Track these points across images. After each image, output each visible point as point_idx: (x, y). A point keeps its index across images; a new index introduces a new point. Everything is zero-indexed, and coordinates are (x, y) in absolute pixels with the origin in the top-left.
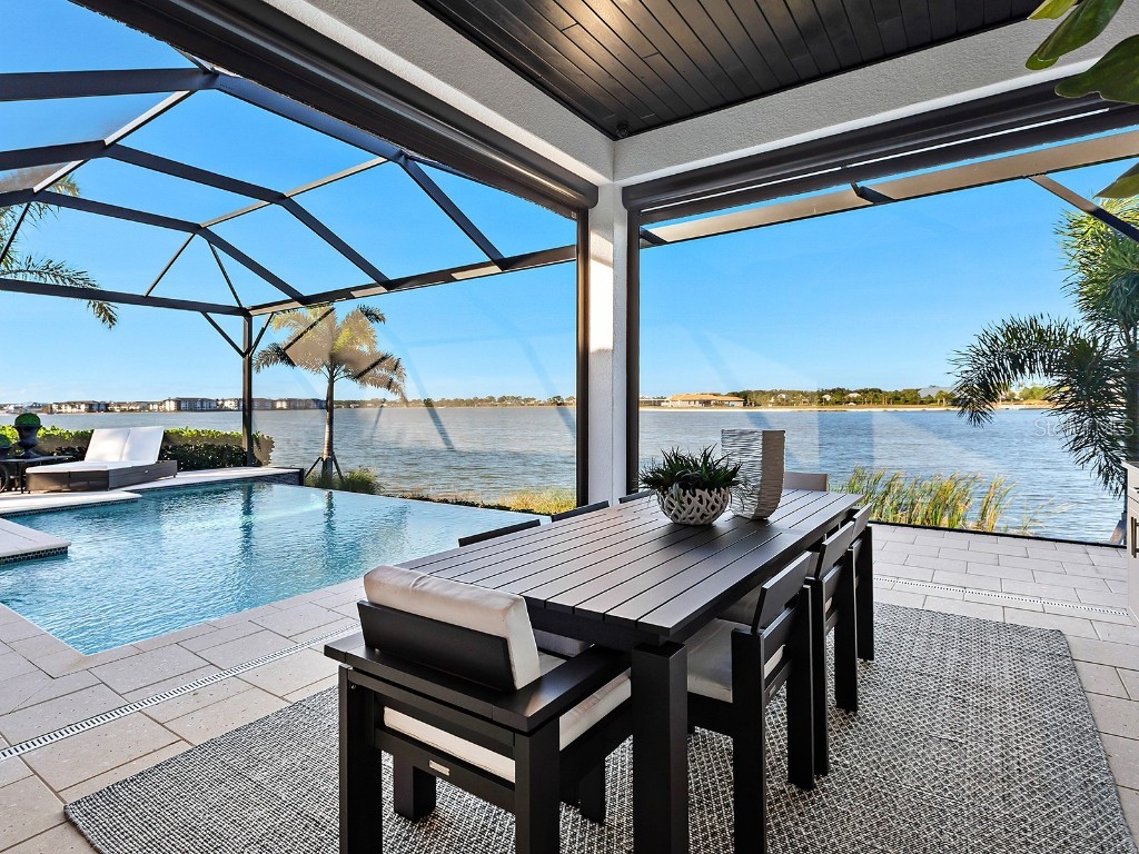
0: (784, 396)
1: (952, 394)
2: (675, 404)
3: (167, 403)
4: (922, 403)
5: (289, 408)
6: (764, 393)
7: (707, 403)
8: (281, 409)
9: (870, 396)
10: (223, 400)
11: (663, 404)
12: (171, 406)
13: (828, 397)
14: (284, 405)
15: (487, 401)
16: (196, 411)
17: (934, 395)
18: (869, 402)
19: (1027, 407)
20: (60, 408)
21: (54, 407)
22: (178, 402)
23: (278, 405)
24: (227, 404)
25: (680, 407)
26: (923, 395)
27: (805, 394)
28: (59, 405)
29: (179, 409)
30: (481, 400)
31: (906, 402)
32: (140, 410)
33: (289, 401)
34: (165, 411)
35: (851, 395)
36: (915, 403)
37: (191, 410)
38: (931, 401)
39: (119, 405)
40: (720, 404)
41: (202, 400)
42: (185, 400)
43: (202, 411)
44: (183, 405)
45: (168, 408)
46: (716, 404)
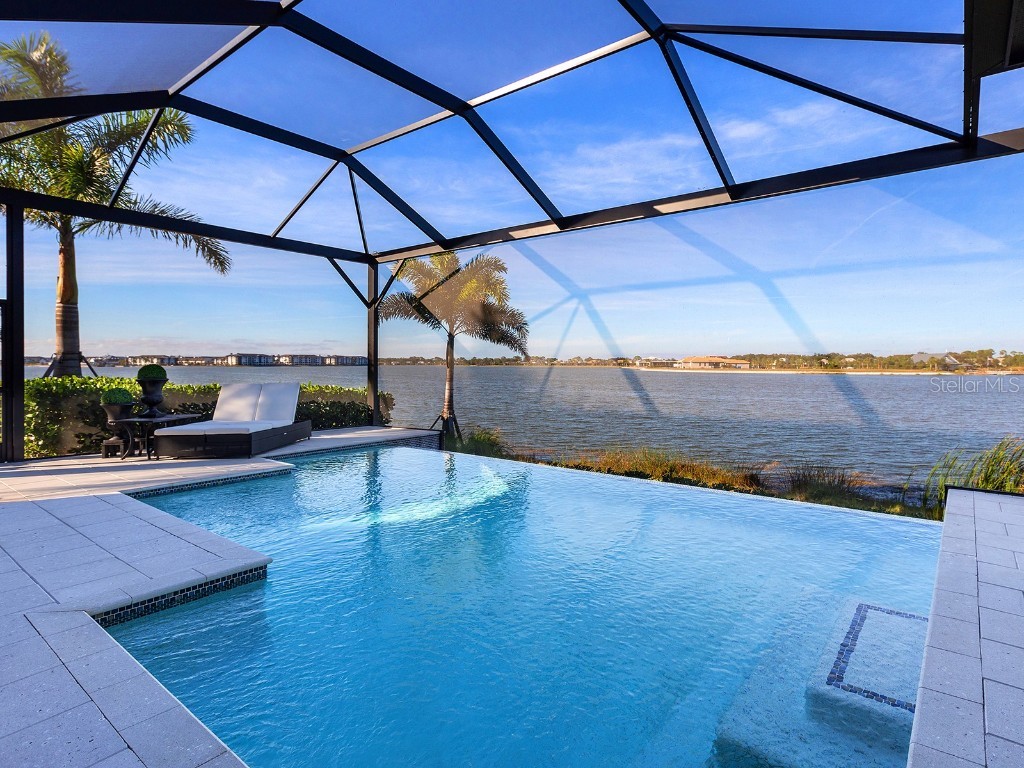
0: (784, 360)
1: (944, 360)
2: (687, 366)
3: (229, 358)
4: (915, 368)
5: (337, 364)
6: (766, 357)
7: (716, 365)
8: (330, 365)
9: (867, 361)
10: (279, 357)
11: (675, 365)
12: (233, 361)
13: (825, 361)
14: (333, 361)
15: (514, 360)
16: (255, 365)
17: (926, 361)
18: (865, 366)
19: (1014, 372)
20: (135, 361)
21: (130, 360)
22: (239, 357)
23: (328, 361)
24: (282, 360)
25: (692, 369)
26: (916, 360)
27: (805, 358)
28: (134, 359)
29: (239, 363)
30: (509, 360)
31: (900, 367)
32: (206, 364)
33: (337, 358)
34: (227, 365)
35: (847, 360)
36: (908, 368)
37: (250, 365)
38: (924, 366)
39: (187, 359)
40: (729, 366)
41: (261, 356)
42: (244, 355)
43: (260, 365)
44: (243, 360)
45: (230, 362)
46: (724, 366)
